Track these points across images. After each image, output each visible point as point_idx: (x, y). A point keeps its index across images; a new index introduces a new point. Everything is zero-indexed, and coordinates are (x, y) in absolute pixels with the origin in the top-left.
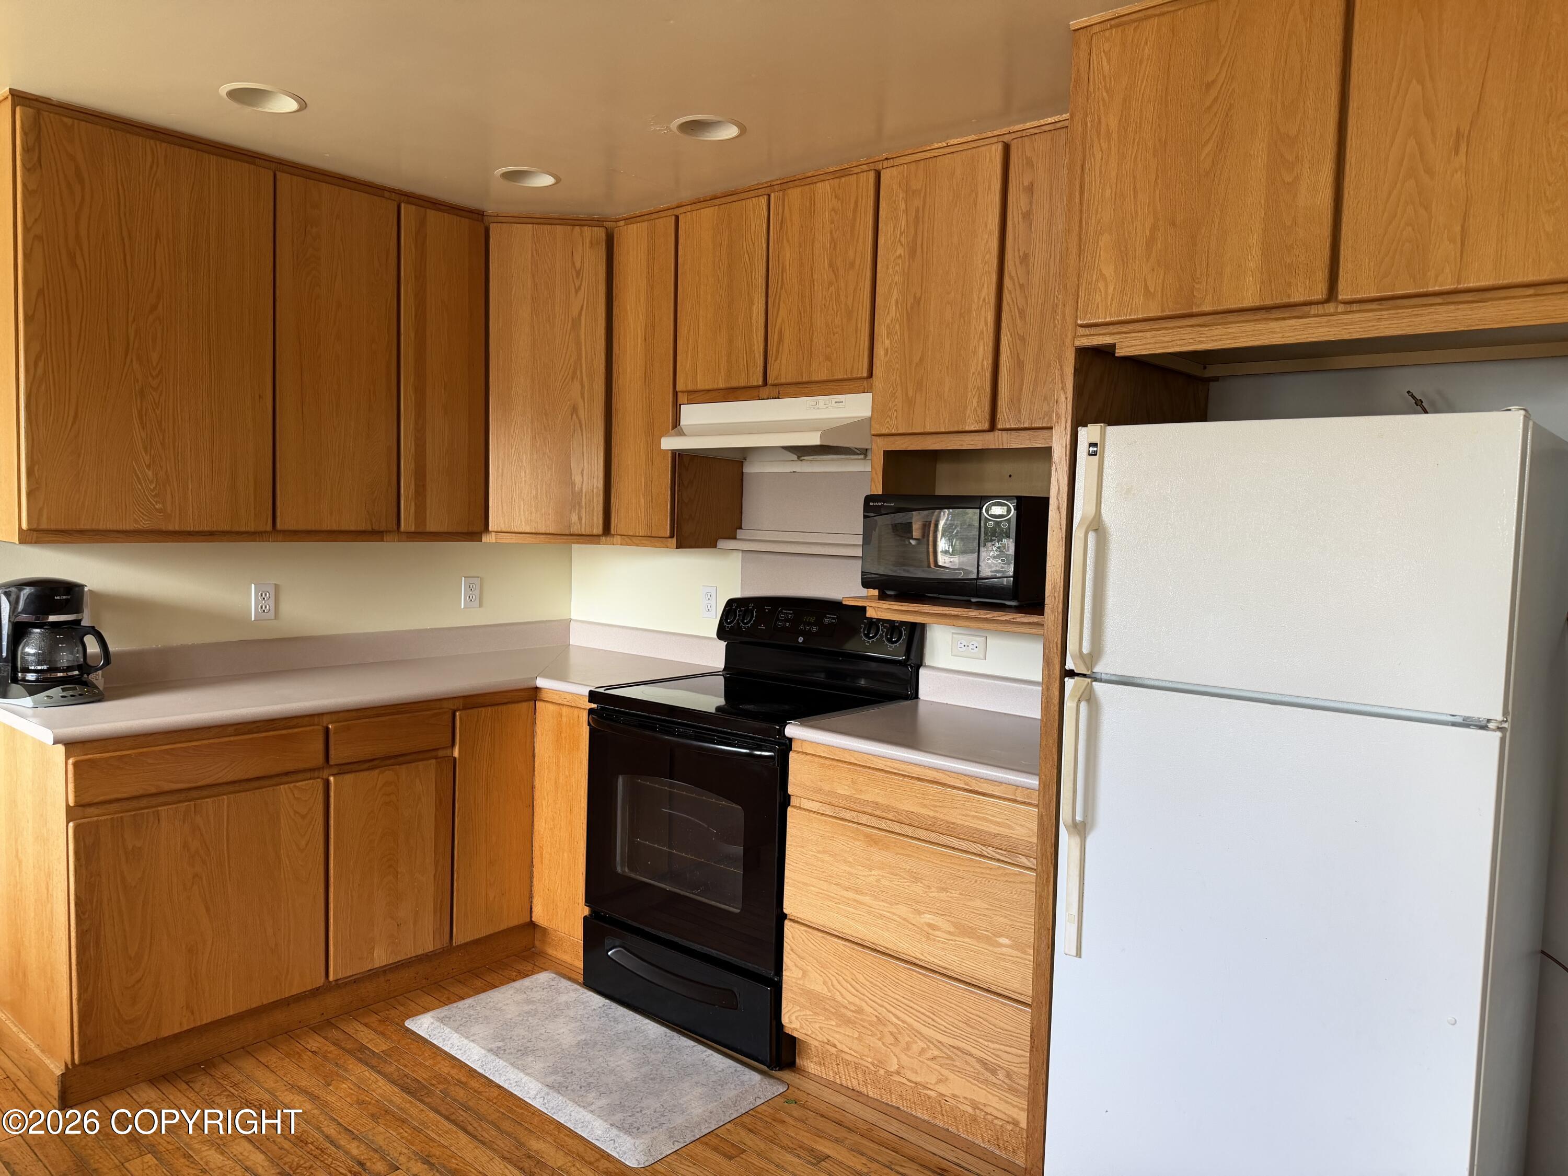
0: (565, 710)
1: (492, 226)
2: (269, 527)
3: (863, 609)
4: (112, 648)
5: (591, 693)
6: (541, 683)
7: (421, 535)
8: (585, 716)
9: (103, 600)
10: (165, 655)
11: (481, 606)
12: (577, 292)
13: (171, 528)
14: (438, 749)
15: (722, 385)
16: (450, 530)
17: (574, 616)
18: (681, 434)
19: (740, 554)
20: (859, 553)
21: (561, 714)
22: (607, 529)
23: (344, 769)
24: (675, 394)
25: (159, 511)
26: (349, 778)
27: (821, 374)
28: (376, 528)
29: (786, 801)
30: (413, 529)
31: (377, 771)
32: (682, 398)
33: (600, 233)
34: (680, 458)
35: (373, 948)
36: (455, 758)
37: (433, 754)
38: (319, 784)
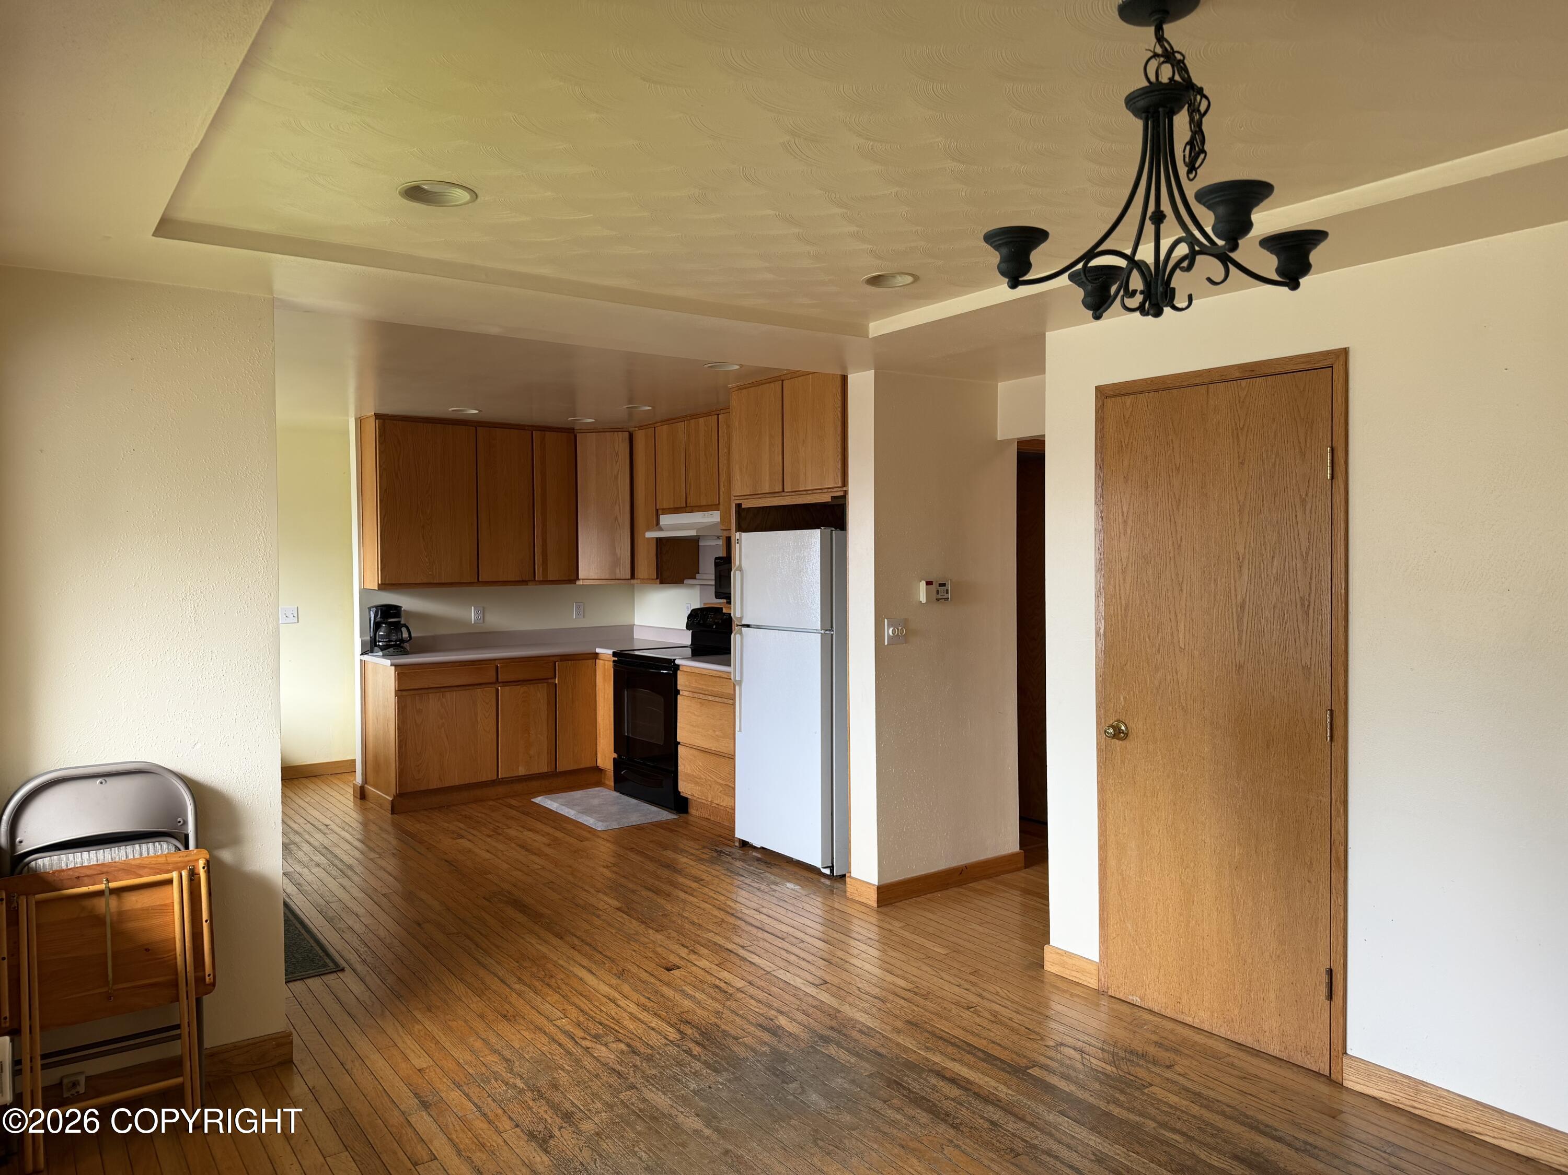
0: (606, 662)
1: (578, 435)
2: (476, 581)
3: (721, 609)
4: (413, 635)
5: (614, 653)
6: (598, 650)
7: (545, 582)
8: (611, 664)
9: (410, 614)
10: (435, 638)
11: (584, 617)
12: (616, 462)
13: (435, 582)
14: (548, 679)
15: (672, 507)
16: (560, 579)
17: (636, 623)
18: (661, 529)
19: (699, 587)
20: (713, 583)
21: (605, 665)
22: (633, 576)
23: (506, 683)
24: (657, 511)
25: (431, 575)
26: (507, 688)
27: (704, 503)
28: (524, 579)
29: (678, 692)
30: (541, 579)
31: (519, 687)
32: (660, 512)
33: (627, 434)
34: (659, 541)
35: (518, 766)
36: (556, 684)
37: (546, 681)
38: (494, 690)
